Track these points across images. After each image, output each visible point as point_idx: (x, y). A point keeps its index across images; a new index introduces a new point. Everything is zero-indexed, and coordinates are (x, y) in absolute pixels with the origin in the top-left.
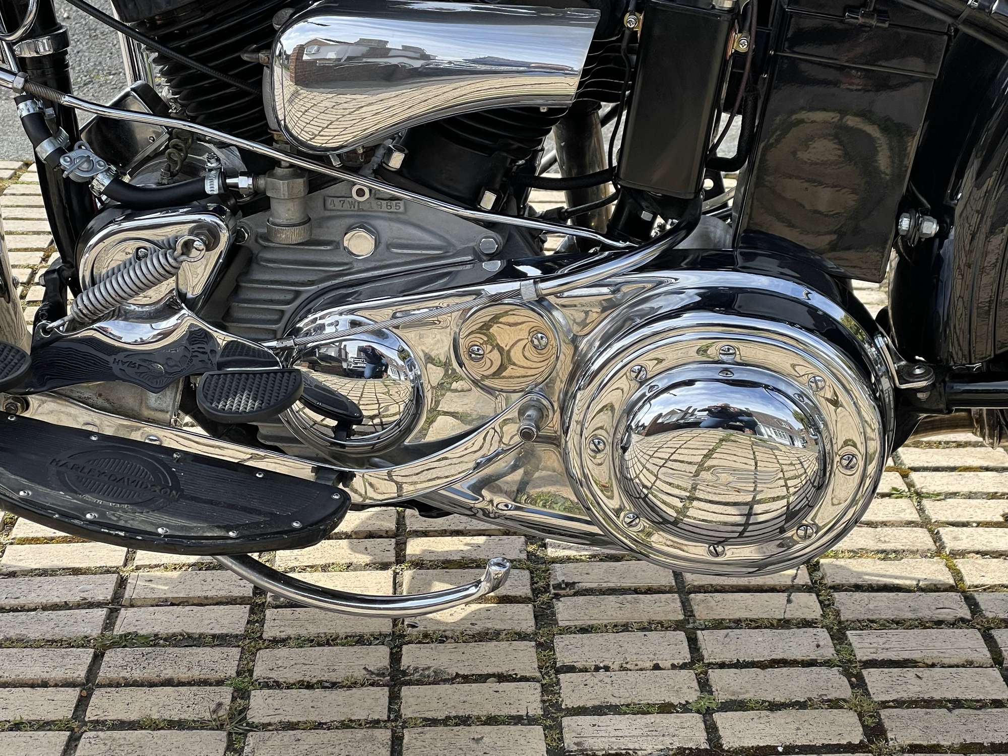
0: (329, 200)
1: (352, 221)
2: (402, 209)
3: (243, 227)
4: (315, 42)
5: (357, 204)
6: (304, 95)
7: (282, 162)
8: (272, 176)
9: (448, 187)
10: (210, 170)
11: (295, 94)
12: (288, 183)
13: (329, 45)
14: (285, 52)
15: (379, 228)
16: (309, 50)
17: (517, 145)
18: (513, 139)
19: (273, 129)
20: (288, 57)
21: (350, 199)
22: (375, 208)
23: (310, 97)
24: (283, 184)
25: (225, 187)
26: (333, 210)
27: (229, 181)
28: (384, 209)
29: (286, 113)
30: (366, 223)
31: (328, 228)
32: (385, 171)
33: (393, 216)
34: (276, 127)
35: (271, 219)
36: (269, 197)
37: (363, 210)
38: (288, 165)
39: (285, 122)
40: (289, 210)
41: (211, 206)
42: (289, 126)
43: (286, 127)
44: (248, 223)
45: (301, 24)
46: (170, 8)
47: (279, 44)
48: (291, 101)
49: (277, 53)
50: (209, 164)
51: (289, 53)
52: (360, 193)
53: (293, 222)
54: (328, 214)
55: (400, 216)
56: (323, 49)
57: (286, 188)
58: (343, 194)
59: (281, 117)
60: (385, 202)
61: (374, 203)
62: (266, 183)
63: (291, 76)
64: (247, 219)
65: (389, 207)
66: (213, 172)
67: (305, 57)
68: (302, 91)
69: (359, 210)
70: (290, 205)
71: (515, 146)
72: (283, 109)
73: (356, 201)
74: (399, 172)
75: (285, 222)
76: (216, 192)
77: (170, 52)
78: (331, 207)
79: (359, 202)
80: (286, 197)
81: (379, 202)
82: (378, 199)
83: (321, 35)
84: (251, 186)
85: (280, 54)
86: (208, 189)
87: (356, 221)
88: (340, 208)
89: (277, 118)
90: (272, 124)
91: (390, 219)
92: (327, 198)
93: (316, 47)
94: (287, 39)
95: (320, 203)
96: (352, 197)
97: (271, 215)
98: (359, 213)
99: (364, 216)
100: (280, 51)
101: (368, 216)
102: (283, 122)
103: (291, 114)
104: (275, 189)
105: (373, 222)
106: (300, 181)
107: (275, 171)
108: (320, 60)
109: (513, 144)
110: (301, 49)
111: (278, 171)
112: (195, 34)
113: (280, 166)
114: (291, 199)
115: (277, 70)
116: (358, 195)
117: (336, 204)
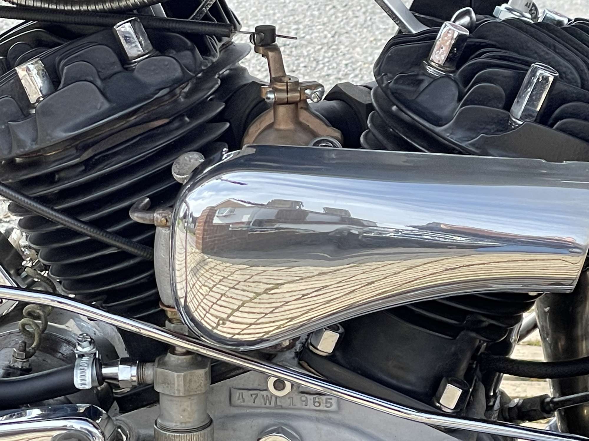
0: (236, 395)
1: (267, 421)
2: (334, 407)
3: (120, 427)
4: (227, 204)
5: (273, 398)
6: (212, 265)
7: (177, 348)
8: (163, 365)
9: (397, 378)
10: (82, 356)
11: (202, 263)
12: (185, 376)
13: (244, 206)
14: (191, 214)
15: (303, 432)
16: (221, 212)
17: (487, 322)
18: (484, 315)
19: (166, 304)
20: (195, 220)
21: (264, 393)
22: (299, 405)
23: (220, 268)
24: (178, 376)
25: (101, 378)
26: (243, 406)
27: (106, 371)
28: (311, 406)
29: (189, 290)
30: (286, 425)
31: (234, 430)
32: (313, 356)
33: (322, 415)
34: (172, 302)
35: (159, 421)
36: (158, 393)
37: (282, 407)
38: (184, 350)
39: (186, 301)
40: (184, 411)
41: (82, 408)
42: (190, 305)
43: (186, 307)
44: (128, 421)
45: (213, 182)
46: (35, 147)
47: (184, 204)
48: (195, 271)
49: (182, 214)
50: (79, 348)
51: (196, 215)
52: (279, 384)
53: (189, 426)
54: (234, 411)
55: (330, 415)
56: (237, 211)
57: (182, 383)
58: (255, 386)
59: (181, 293)
60: (312, 397)
61: (297, 398)
62: (155, 375)
63: (197, 243)
64: (127, 417)
65: (317, 404)
66: (85, 359)
67: (216, 221)
68: (210, 260)
69: (276, 406)
70: (186, 404)
71: (485, 324)
72: (184, 282)
73: (272, 395)
74: (331, 358)
75: (179, 427)
76: (88, 386)
77: (29, 202)
78: (238, 402)
79: (276, 397)
80: (181, 394)
81: (304, 397)
82: (303, 392)
83: (236, 196)
84: (135, 379)
85: (185, 216)
86: (78, 383)
87: (273, 422)
88: (251, 404)
89: (175, 292)
90: (166, 297)
91: (318, 420)
92: (233, 390)
93: (228, 210)
94: (196, 199)
95: (224, 397)
96: (267, 390)
97: (161, 416)
98: (276, 411)
99: (283, 416)
100: (185, 213)
101: (289, 415)
102: (182, 301)
103: (195, 291)
104: (166, 382)
105: (295, 424)
106: (201, 372)
107: (166, 359)
108: (232, 224)
109: (483, 321)
110: (211, 212)
111: (171, 358)
112: (68, 179)
113: (173, 352)
114: (188, 395)
115: (180, 234)
116: (275, 388)
117: (246, 399)
